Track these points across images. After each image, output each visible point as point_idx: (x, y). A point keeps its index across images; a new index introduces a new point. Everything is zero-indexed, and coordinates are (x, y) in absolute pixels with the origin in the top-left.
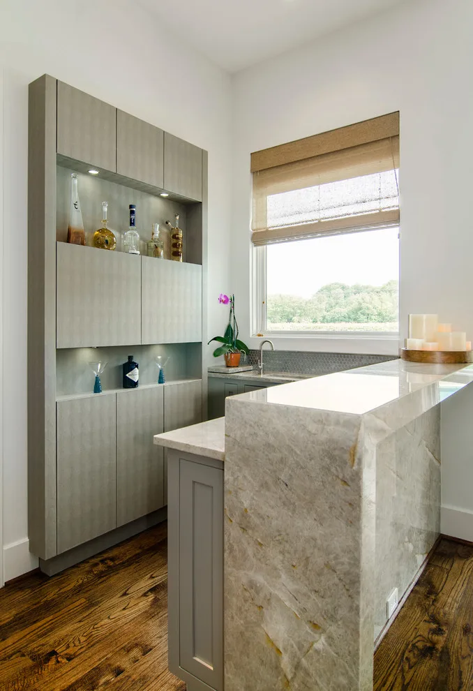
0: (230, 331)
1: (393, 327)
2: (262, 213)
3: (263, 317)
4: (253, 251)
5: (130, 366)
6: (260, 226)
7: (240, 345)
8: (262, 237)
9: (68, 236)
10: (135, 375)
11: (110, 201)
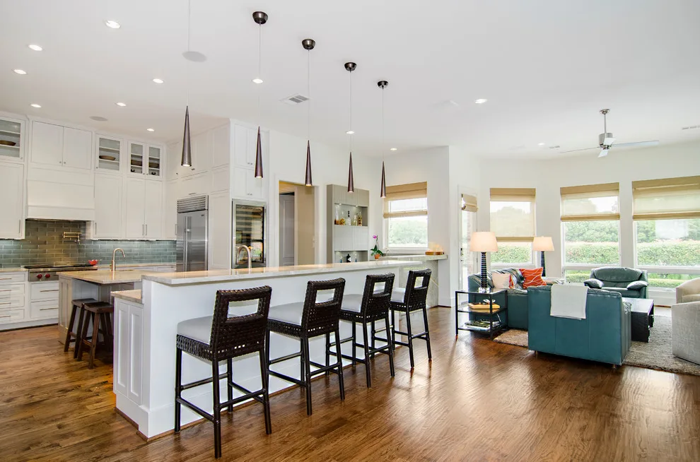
0: (376, 247)
1: (426, 246)
2: (386, 207)
3: (387, 243)
4: (384, 220)
5: (348, 257)
6: (386, 212)
7: (379, 252)
8: (386, 216)
9: (336, 223)
10: (350, 259)
11: (344, 210)
